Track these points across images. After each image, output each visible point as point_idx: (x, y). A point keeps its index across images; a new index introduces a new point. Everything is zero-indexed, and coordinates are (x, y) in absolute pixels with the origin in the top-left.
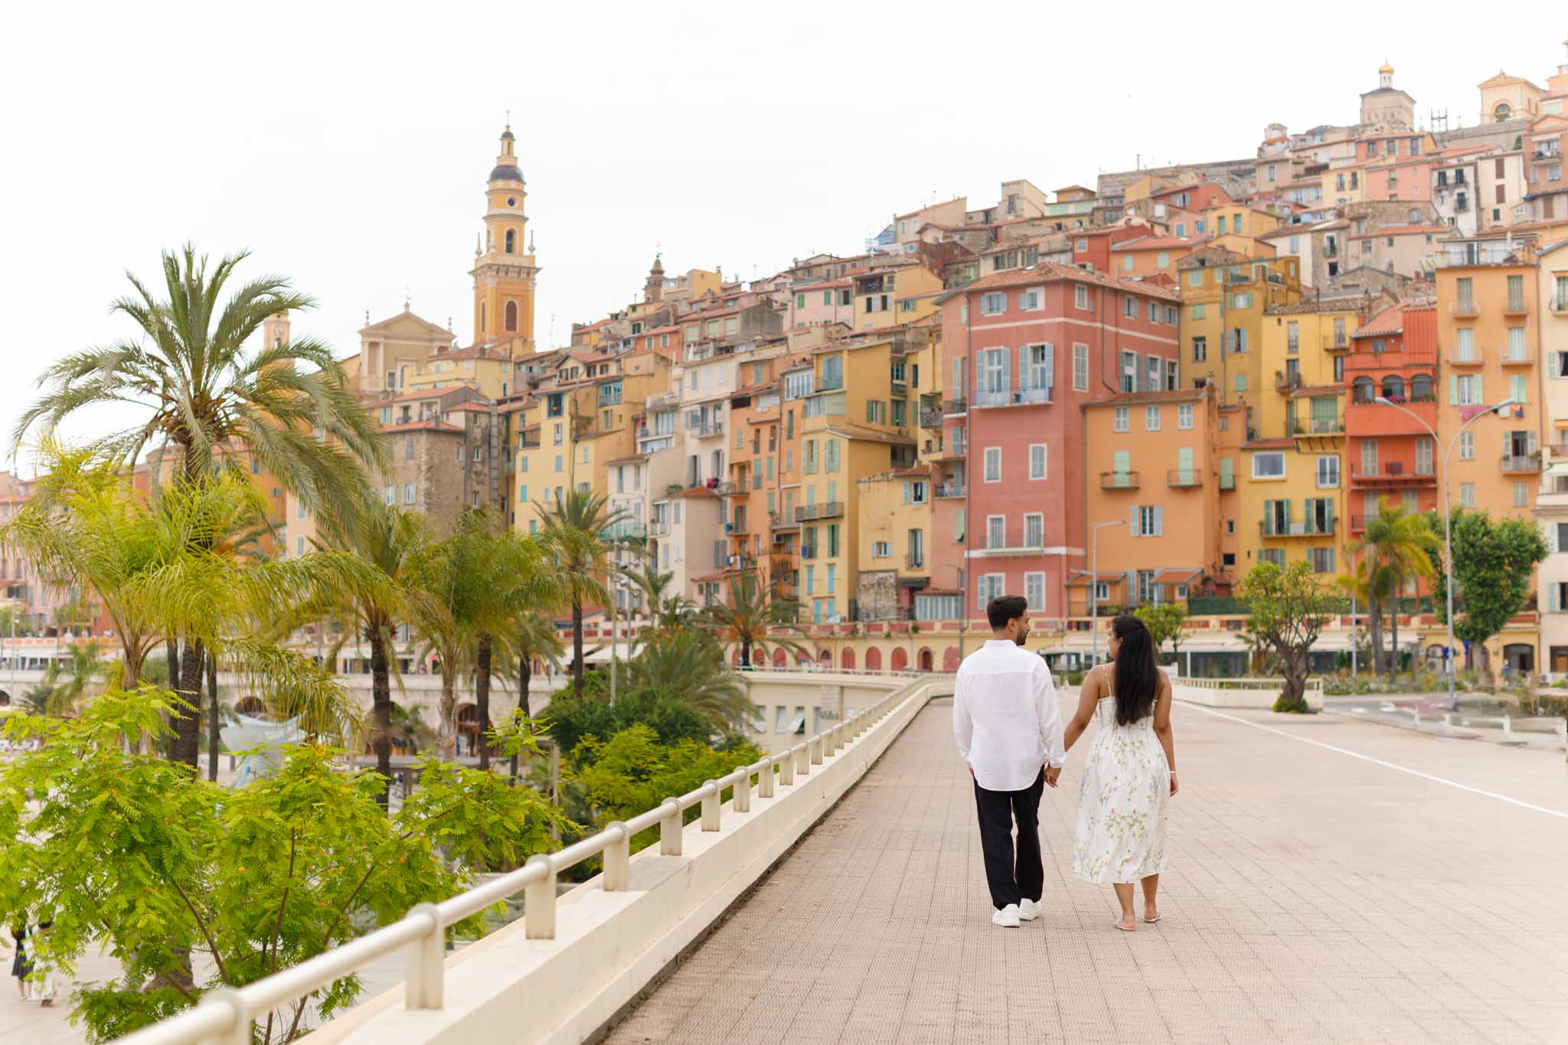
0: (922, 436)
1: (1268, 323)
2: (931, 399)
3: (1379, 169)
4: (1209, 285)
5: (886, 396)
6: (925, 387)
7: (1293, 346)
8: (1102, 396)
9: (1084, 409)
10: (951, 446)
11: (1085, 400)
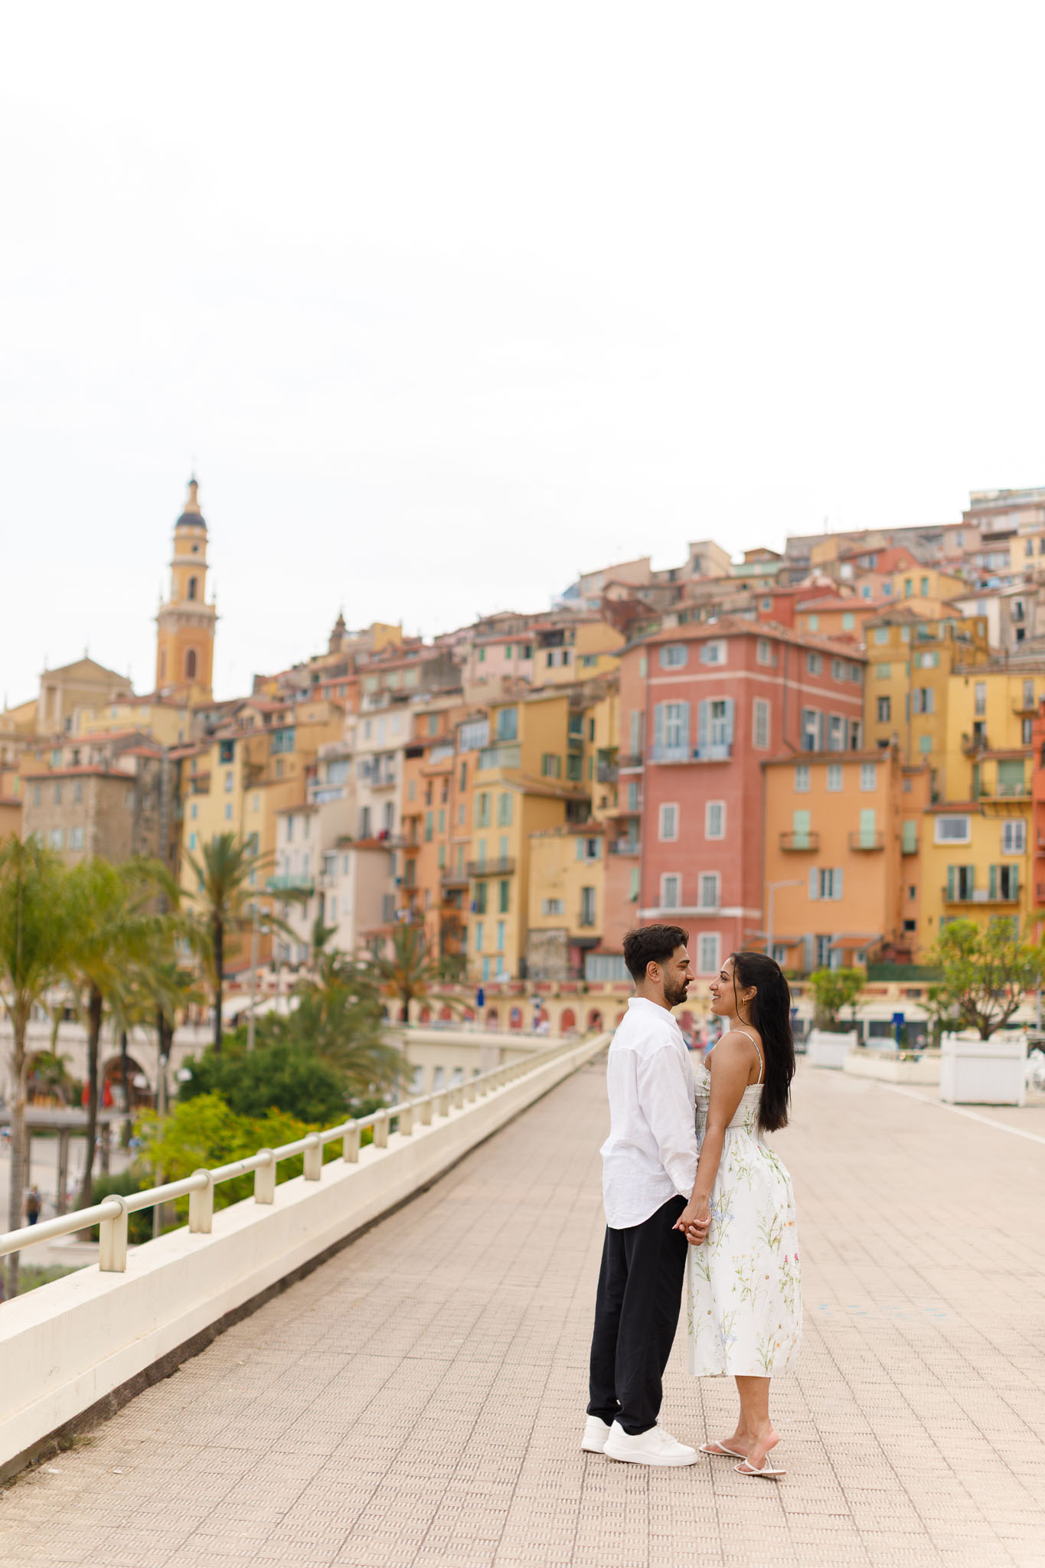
0: (598, 791)
1: (956, 684)
2: (608, 754)
4: (896, 643)
5: (562, 750)
6: (602, 741)
7: (980, 708)
8: (783, 754)
9: (765, 767)
10: (626, 802)
11: (764, 758)
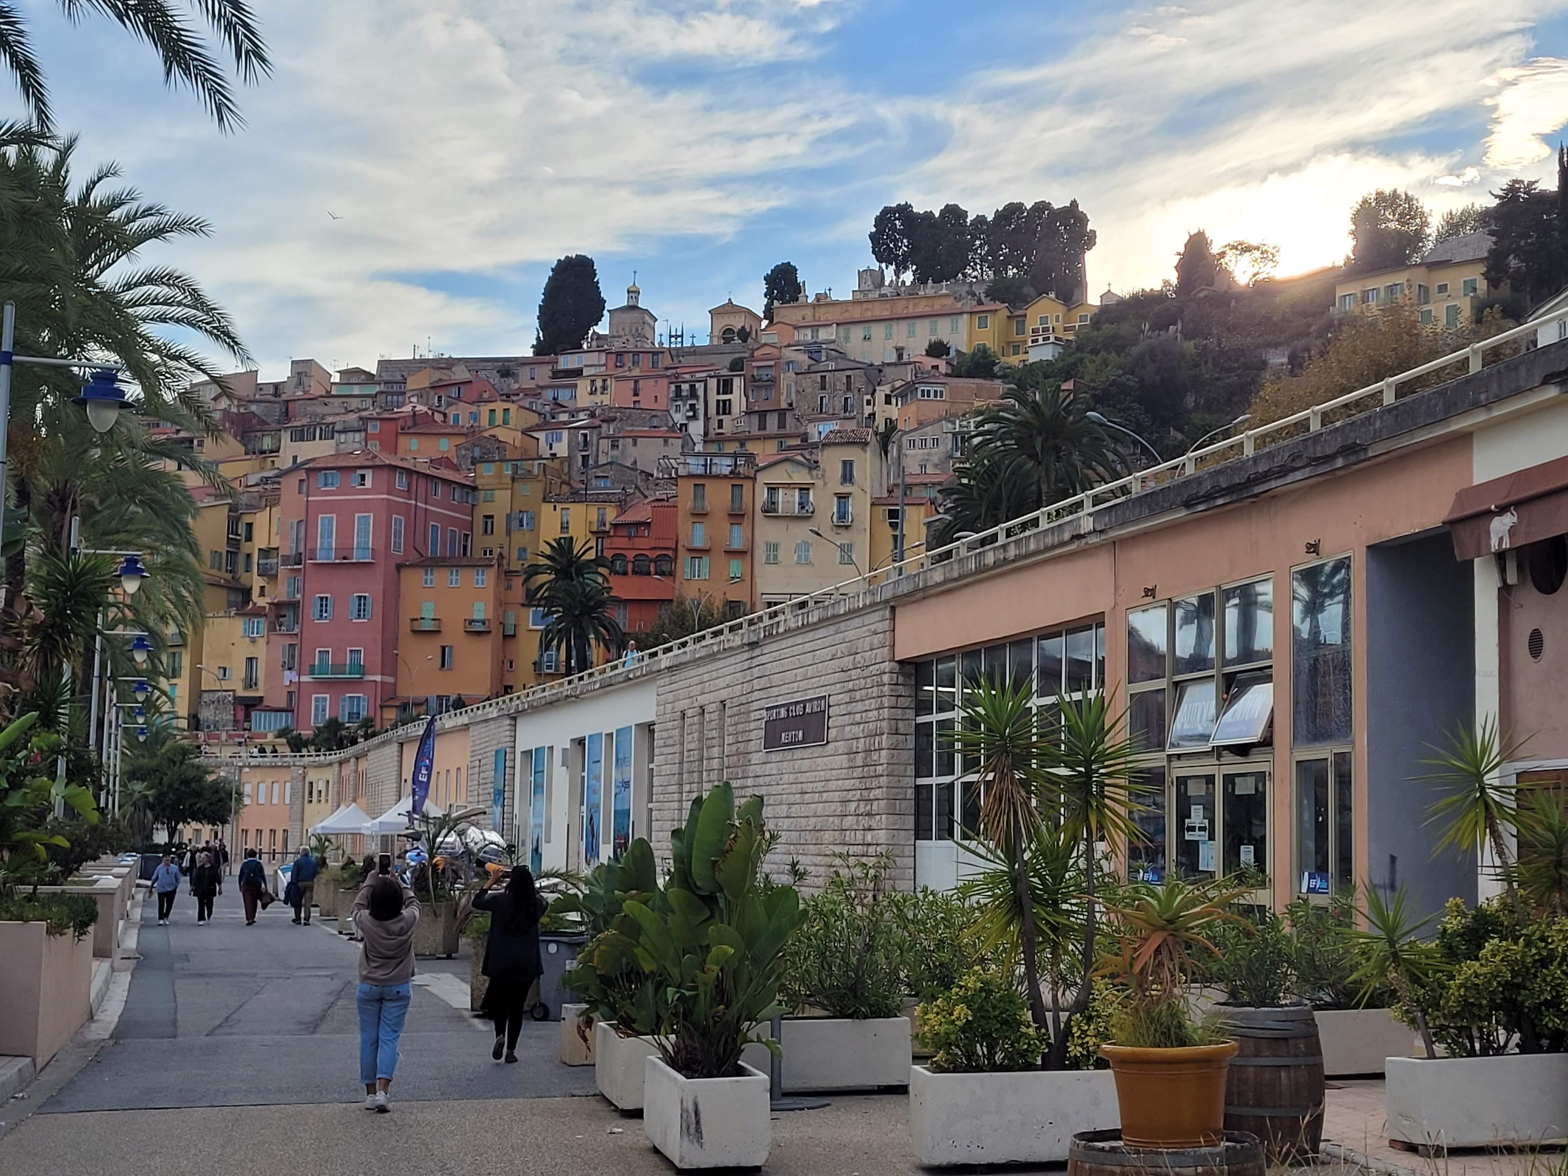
0: (257, 583)
2: (265, 553)
3: (627, 378)
4: (500, 476)
5: (223, 547)
6: (260, 542)
7: (564, 527)
8: (414, 557)
9: (399, 567)
10: (281, 592)
11: (399, 561)
